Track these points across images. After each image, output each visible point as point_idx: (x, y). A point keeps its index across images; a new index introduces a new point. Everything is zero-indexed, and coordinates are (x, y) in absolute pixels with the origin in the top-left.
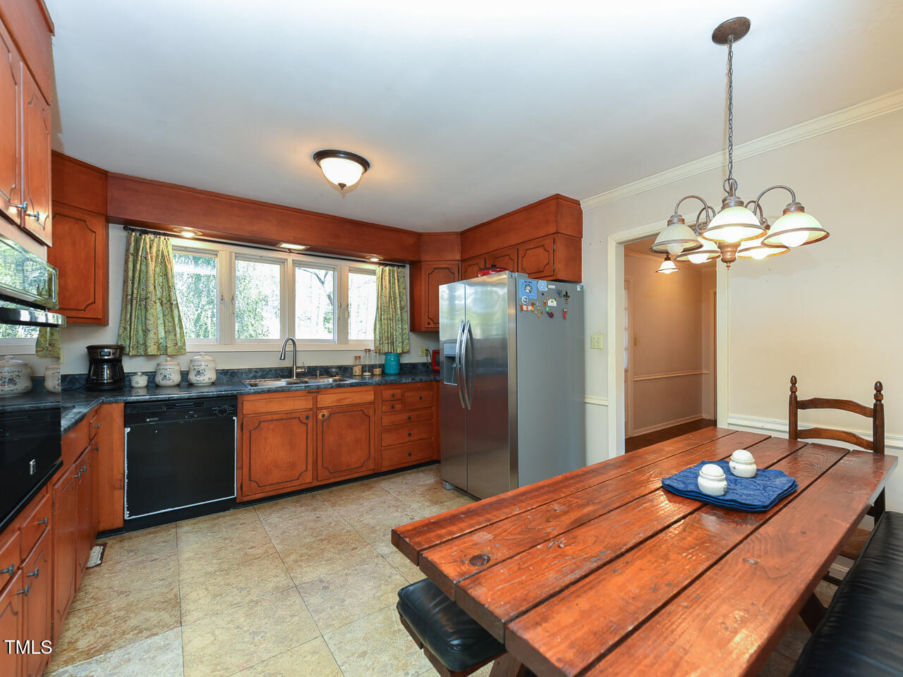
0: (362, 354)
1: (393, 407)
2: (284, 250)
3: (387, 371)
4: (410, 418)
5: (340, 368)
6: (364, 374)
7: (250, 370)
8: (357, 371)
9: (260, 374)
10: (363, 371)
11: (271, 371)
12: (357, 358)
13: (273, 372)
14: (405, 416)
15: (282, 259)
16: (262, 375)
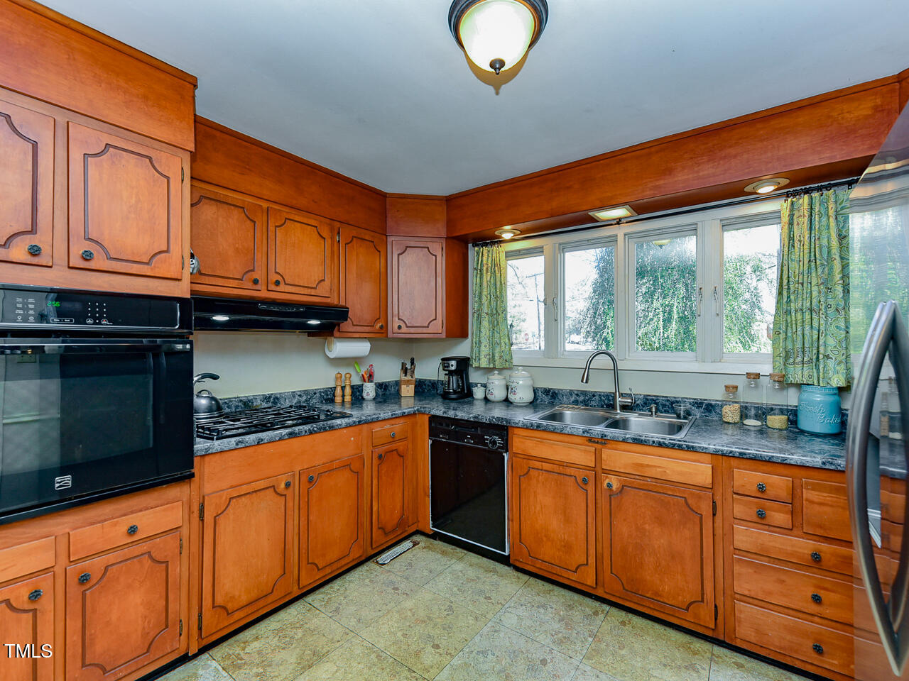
0: (741, 383)
1: (761, 515)
2: (607, 224)
3: (805, 424)
4: (816, 558)
5: (698, 404)
6: (746, 422)
7: (571, 393)
8: (731, 413)
9: (582, 398)
10: (744, 415)
11: (594, 396)
12: (732, 389)
13: (597, 397)
14: (804, 546)
15: (610, 237)
16: (584, 401)
